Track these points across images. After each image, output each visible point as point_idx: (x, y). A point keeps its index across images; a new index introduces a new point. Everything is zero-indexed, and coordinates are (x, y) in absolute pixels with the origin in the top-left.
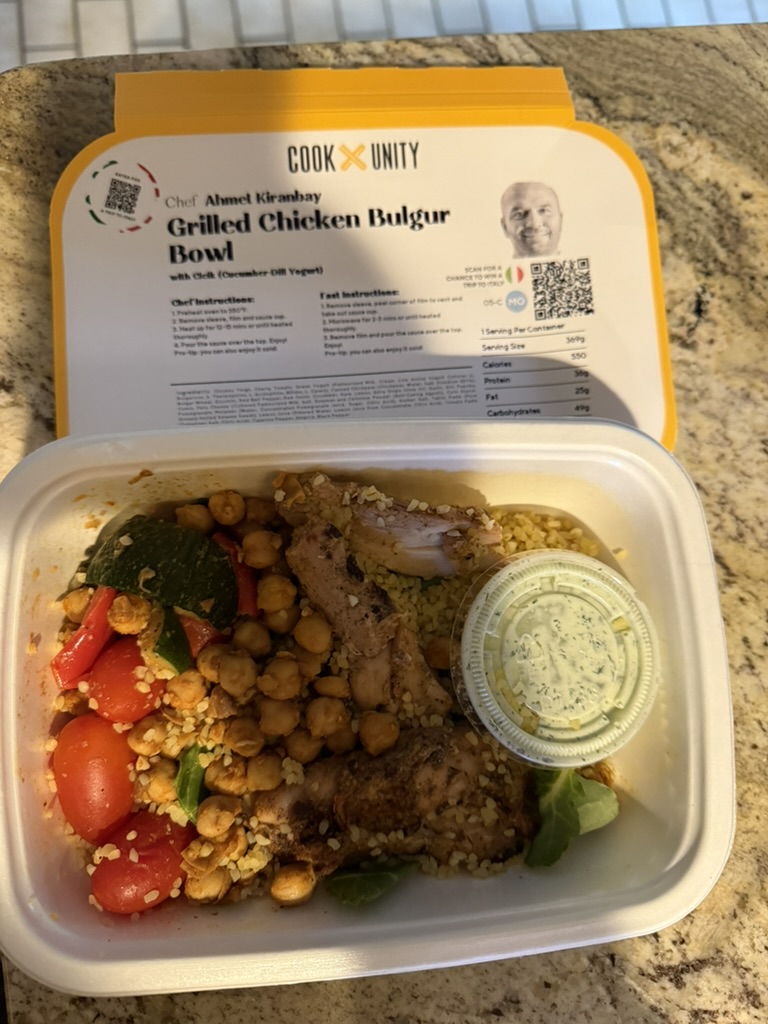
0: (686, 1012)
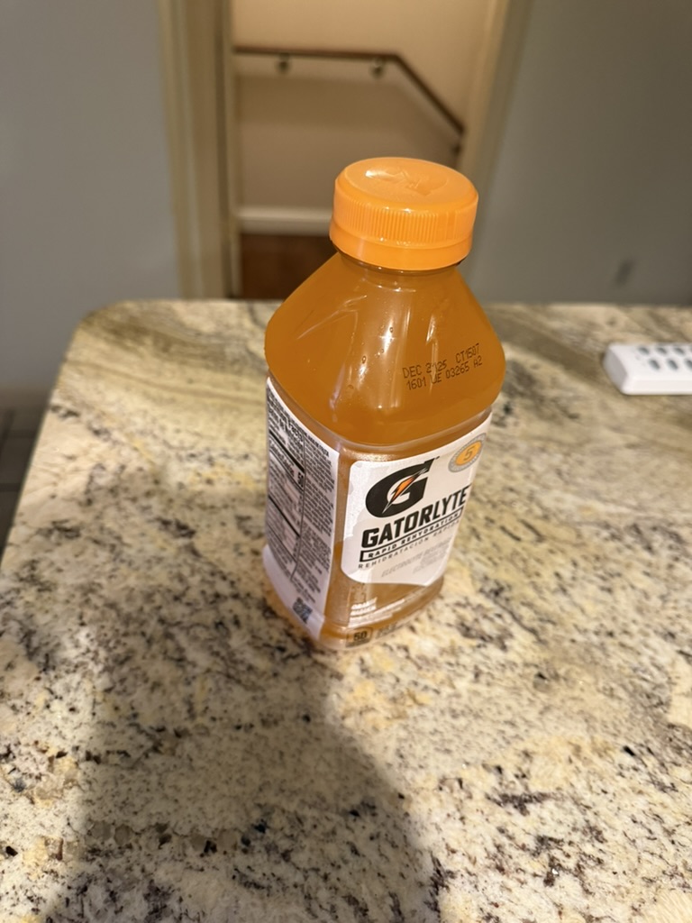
0: (532, 837)
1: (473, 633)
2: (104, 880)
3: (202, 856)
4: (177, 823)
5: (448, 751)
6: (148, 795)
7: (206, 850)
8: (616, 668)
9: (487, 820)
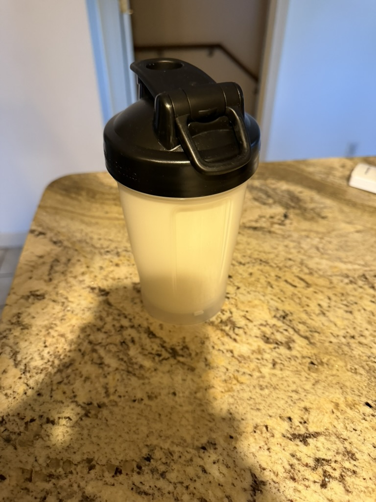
0: (311, 459)
1: (271, 341)
2: (56, 493)
3: (113, 476)
4: (99, 458)
5: (258, 409)
6: (82, 442)
7: (116, 473)
8: (357, 357)
9: (284, 449)
